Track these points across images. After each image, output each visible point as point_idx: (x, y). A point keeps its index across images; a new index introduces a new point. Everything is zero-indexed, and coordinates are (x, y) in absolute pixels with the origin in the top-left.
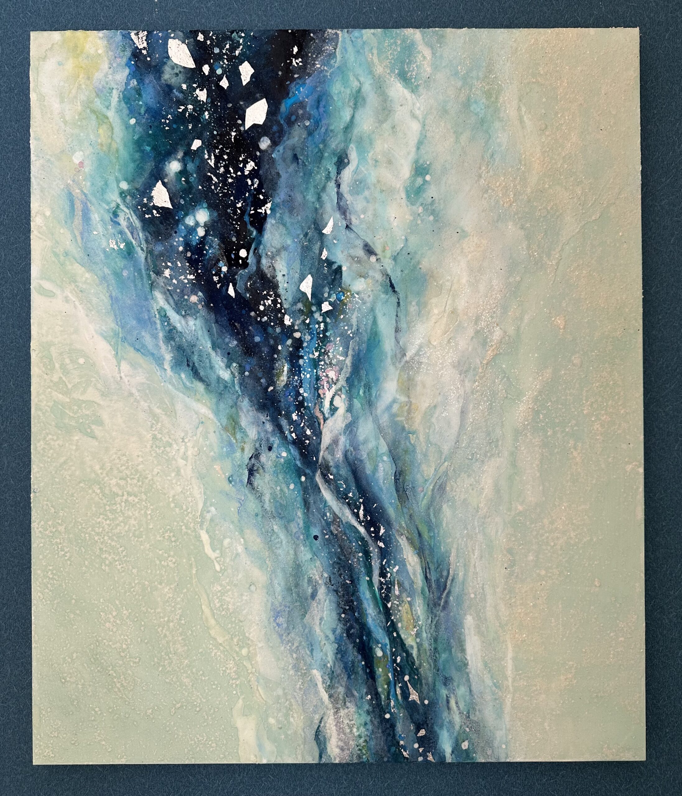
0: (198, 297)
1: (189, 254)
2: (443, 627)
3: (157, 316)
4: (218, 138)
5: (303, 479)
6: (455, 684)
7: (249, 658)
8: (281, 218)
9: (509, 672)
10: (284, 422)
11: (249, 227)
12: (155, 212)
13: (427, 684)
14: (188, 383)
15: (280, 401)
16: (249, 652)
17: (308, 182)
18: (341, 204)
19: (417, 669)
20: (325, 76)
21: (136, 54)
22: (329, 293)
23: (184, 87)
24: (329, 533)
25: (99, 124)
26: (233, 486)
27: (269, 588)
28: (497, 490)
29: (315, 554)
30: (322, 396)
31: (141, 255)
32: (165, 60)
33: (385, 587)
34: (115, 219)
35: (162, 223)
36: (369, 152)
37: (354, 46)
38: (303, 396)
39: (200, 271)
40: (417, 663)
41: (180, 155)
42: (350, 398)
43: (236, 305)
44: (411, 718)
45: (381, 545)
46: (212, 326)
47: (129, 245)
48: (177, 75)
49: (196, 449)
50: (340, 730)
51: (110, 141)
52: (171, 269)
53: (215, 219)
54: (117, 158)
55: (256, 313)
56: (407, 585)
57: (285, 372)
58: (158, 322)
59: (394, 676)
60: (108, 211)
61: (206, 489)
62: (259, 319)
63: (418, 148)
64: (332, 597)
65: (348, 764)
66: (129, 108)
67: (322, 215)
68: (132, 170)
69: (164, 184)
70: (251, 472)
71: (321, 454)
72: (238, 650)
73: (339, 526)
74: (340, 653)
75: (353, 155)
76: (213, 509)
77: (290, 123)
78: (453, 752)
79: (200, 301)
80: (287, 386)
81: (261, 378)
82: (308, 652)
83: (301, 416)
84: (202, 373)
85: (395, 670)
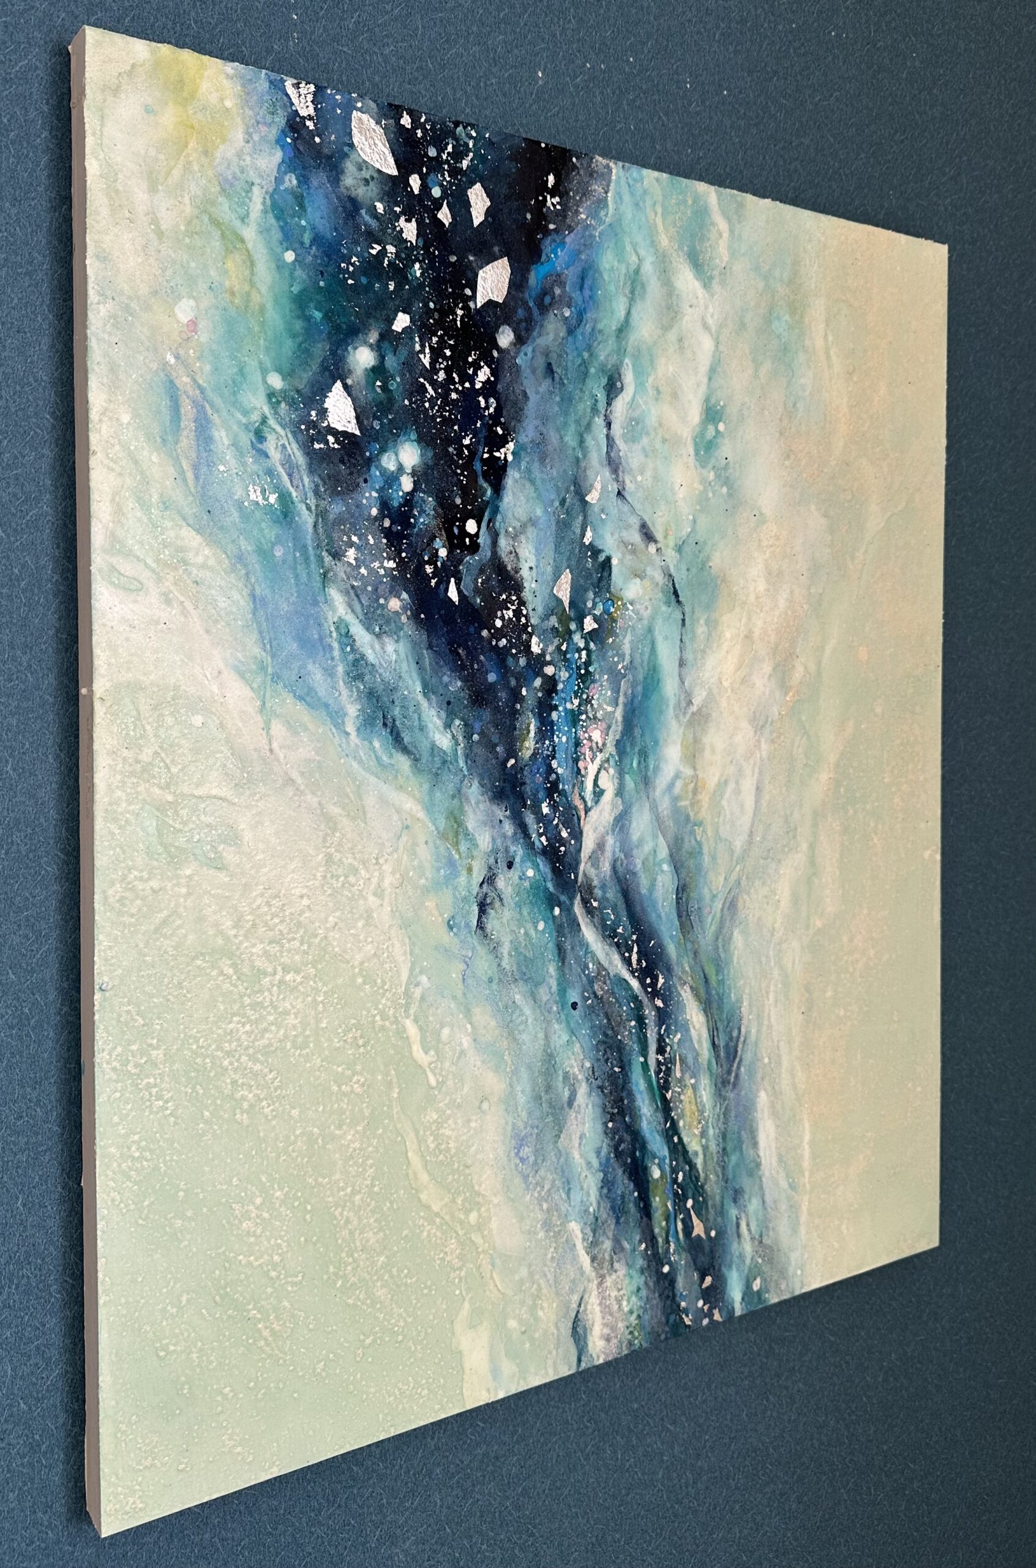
0: (401, 601)
1: (387, 523)
2: (733, 1114)
3: (334, 634)
4: (436, 315)
5: (557, 911)
6: (746, 1197)
7: (479, 1227)
8: (529, 470)
9: (806, 1164)
10: (530, 819)
11: (481, 482)
12: (331, 439)
13: (714, 1206)
14: (385, 758)
15: (525, 783)
16: (480, 1216)
17: (566, 413)
18: (612, 455)
19: (702, 1187)
20: (592, 236)
21: (295, 124)
22: (593, 601)
23: (380, 207)
24: (592, 996)
25: (227, 249)
26: (455, 934)
27: (509, 1102)
28: (795, 900)
29: (573, 1033)
30: (583, 772)
31: (306, 519)
32: (346, 149)
33: (663, 1068)
34: (260, 446)
35: (342, 461)
36: (649, 375)
37: (632, 194)
38: (556, 773)
39: (404, 555)
40: (702, 1175)
41: (373, 337)
42: (621, 774)
43: (460, 617)
44: (695, 1264)
45: (659, 1003)
46: (423, 654)
47: (284, 498)
48: (367, 182)
49: (398, 876)
50: (606, 1310)
51: (247, 288)
52: (358, 548)
53: (430, 463)
54: (262, 324)
55: (489, 631)
56: (690, 1060)
57: (532, 734)
58: (336, 645)
59: (675, 1204)
60: (246, 427)
61: (414, 944)
62: (494, 643)
63: (710, 379)
64: (596, 1099)
65: (616, 1360)
66: (282, 228)
67: (585, 470)
68: (290, 354)
69: (346, 387)
70: (483, 908)
71: (582, 867)
72: (462, 1216)
73: (605, 983)
74: (607, 1184)
75: (628, 378)
76: (424, 979)
77: (544, 309)
78: (743, 1299)
79: (404, 608)
80: (534, 755)
81: (496, 745)
82: (564, 1196)
83: (554, 807)
84: (407, 739)
85: (676, 1194)
